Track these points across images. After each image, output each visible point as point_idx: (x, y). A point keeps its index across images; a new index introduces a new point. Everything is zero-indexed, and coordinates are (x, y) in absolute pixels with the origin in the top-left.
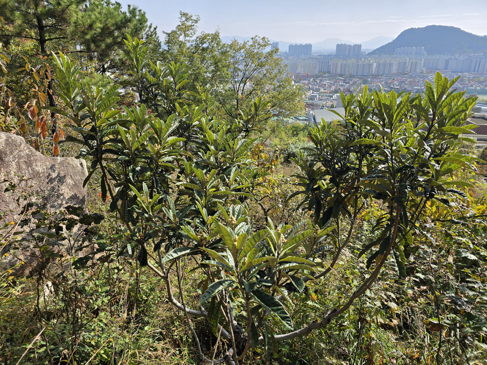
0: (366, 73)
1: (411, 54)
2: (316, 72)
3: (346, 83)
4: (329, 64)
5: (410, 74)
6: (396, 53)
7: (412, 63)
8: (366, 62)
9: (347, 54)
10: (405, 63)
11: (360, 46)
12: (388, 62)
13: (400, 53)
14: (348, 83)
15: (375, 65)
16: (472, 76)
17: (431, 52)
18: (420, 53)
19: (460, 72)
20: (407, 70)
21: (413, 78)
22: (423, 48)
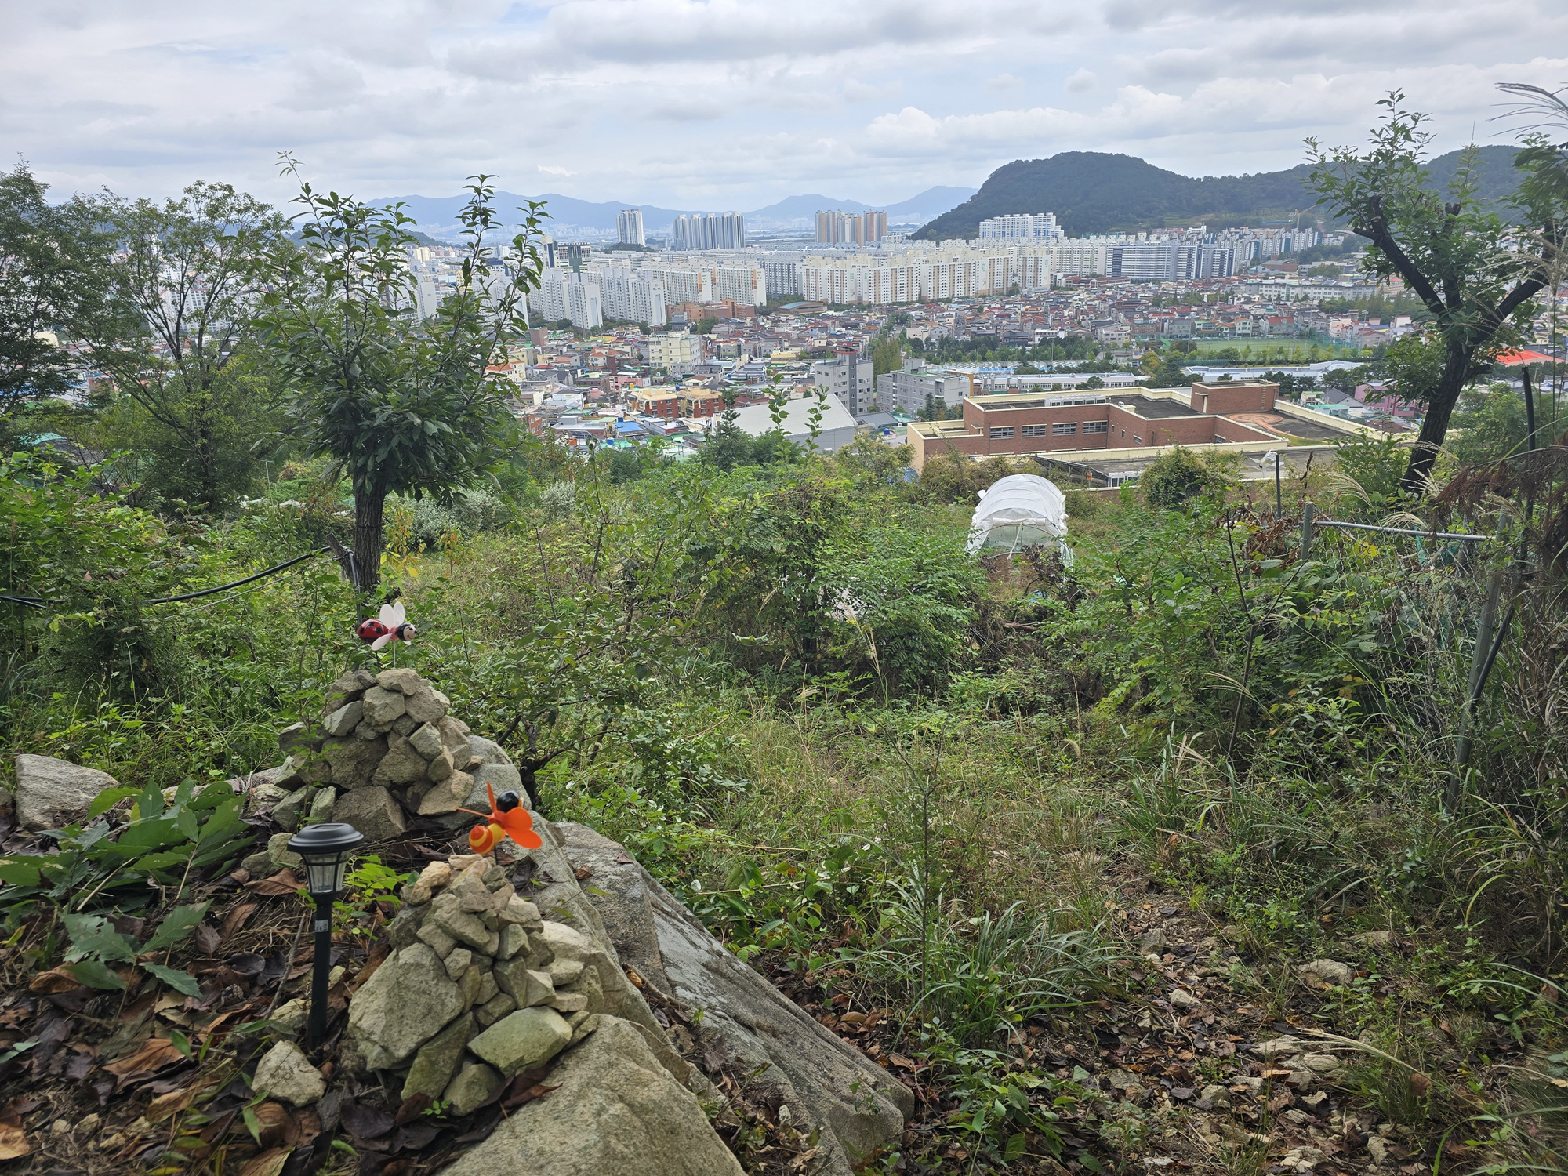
0: (903, 296)
1: (1023, 234)
2: (760, 298)
3: (846, 327)
4: (798, 272)
5: (1024, 292)
6: (984, 235)
7: (1025, 259)
8: (900, 264)
10: (1006, 260)
11: (882, 217)
12: (959, 262)
13: (994, 234)
14: (854, 326)
15: (925, 268)
16: (1182, 290)
17: (1075, 228)
18: (1046, 233)
19: (1153, 281)
20: (1016, 280)
21: (1032, 304)
22: (1052, 217)
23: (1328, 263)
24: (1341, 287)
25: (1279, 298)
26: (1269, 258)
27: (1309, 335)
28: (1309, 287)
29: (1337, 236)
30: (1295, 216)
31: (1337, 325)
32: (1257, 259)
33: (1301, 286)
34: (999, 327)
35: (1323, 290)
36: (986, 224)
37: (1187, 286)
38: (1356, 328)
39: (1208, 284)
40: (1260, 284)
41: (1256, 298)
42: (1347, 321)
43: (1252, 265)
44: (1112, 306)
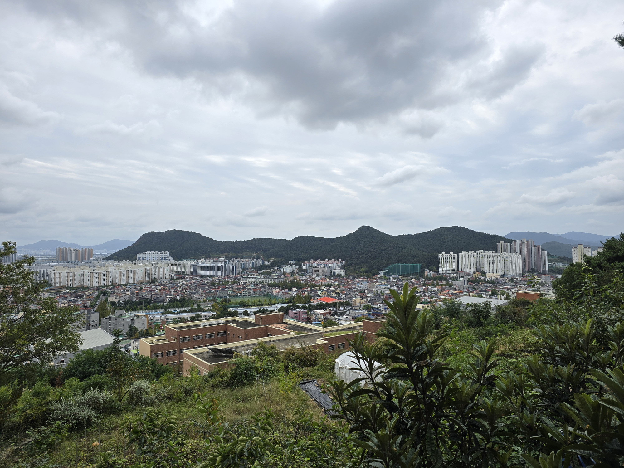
0: (104, 283)
1: (156, 259)
3: (77, 297)
4: (49, 273)
5: (159, 281)
6: (139, 259)
7: (158, 268)
8: (103, 270)
9: (73, 259)
10: (150, 269)
11: (90, 250)
12: (130, 269)
13: (143, 258)
14: (81, 297)
15: (114, 272)
16: (221, 280)
17: (177, 257)
18: (165, 259)
19: (210, 277)
20: (155, 276)
21: (163, 285)
22: (168, 253)
23: (267, 270)
24: (273, 278)
25: (254, 282)
26: (248, 269)
27: (267, 295)
28: (263, 278)
29: (268, 261)
30: (254, 255)
31: (275, 291)
32: (244, 269)
33: (261, 278)
34: (151, 295)
35: (268, 280)
36: (140, 255)
37: (222, 278)
38: (281, 292)
39: (229, 277)
40: (247, 278)
41: (247, 282)
42: (278, 290)
43: (243, 271)
44: (196, 286)
